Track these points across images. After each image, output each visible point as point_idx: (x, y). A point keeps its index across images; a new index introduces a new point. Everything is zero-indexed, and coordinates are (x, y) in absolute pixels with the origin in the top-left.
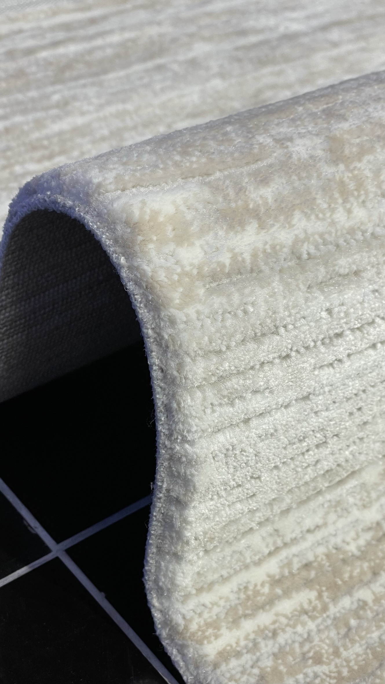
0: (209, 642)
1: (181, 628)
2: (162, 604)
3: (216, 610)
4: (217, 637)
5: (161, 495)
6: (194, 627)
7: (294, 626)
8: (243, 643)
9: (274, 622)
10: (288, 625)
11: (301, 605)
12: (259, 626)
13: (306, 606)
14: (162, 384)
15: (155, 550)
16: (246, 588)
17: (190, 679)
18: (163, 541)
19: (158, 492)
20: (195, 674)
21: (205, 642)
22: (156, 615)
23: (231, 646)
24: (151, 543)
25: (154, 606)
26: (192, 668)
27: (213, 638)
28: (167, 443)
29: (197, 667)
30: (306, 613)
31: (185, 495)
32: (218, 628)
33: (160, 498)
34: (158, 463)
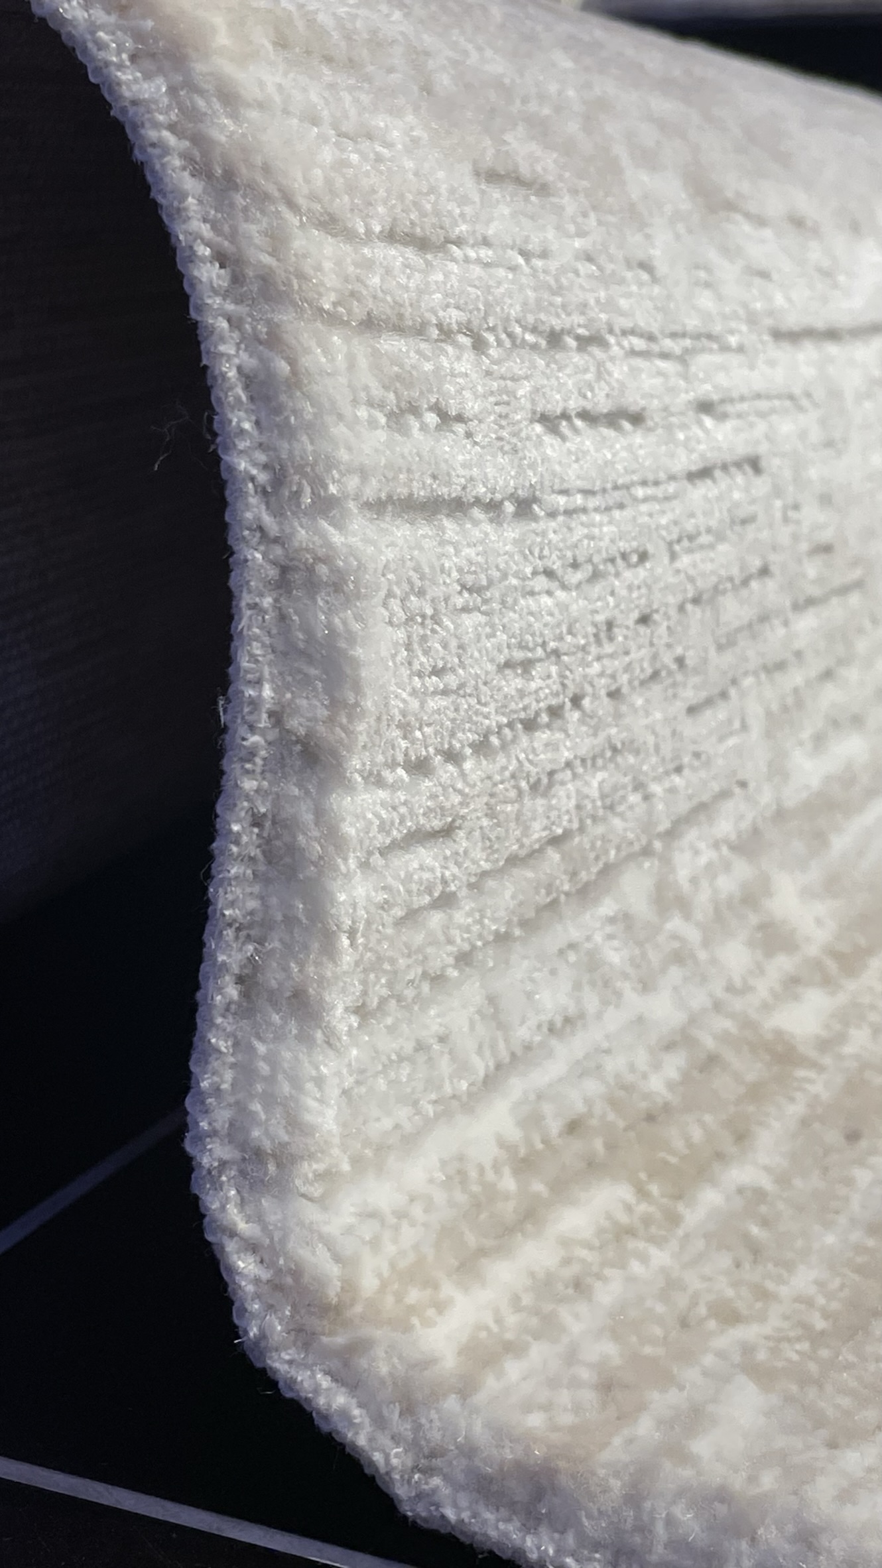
0: (428, 1323)
1: (333, 1293)
2: (258, 1218)
3: (409, 1235)
4: (441, 1307)
5: (255, 739)
6: (369, 1283)
7: (622, 1265)
8: (512, 1320)
9: (567, 1261)
10: (604, 1264)
11: (609, 1216)
12: (532, 1275)
13: (624, 1218)
14: (230, 307)
15: (233, 992)
16: (462, 1173)
17: (397, 1455)
18: (261, 942)
19: (242, 730)
20: (410, 1435)
21: (415, 1321)
22: (241, 1264)
23: (487, 1328)
24: (224, 964)
25: (233, 1234)
26: (393, 1414)
27: (431, 1312)
28: (267, 520)
29: (409, 1410)
30: (630, 1232)
31: (331, 721)
32: (432, 1284)
33: (252, 754)
34: (243, 604)
